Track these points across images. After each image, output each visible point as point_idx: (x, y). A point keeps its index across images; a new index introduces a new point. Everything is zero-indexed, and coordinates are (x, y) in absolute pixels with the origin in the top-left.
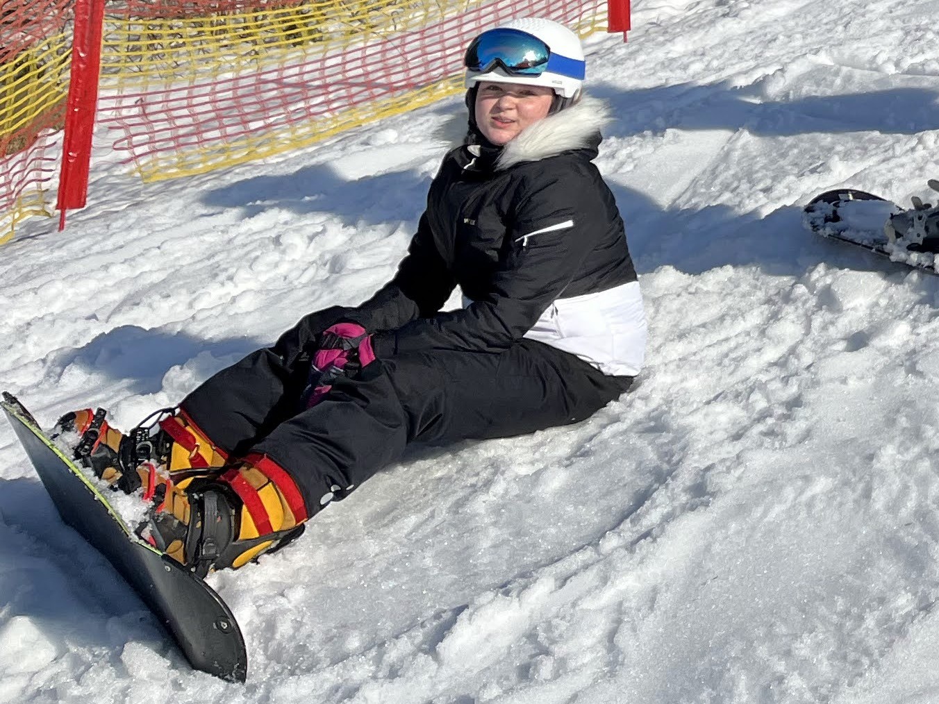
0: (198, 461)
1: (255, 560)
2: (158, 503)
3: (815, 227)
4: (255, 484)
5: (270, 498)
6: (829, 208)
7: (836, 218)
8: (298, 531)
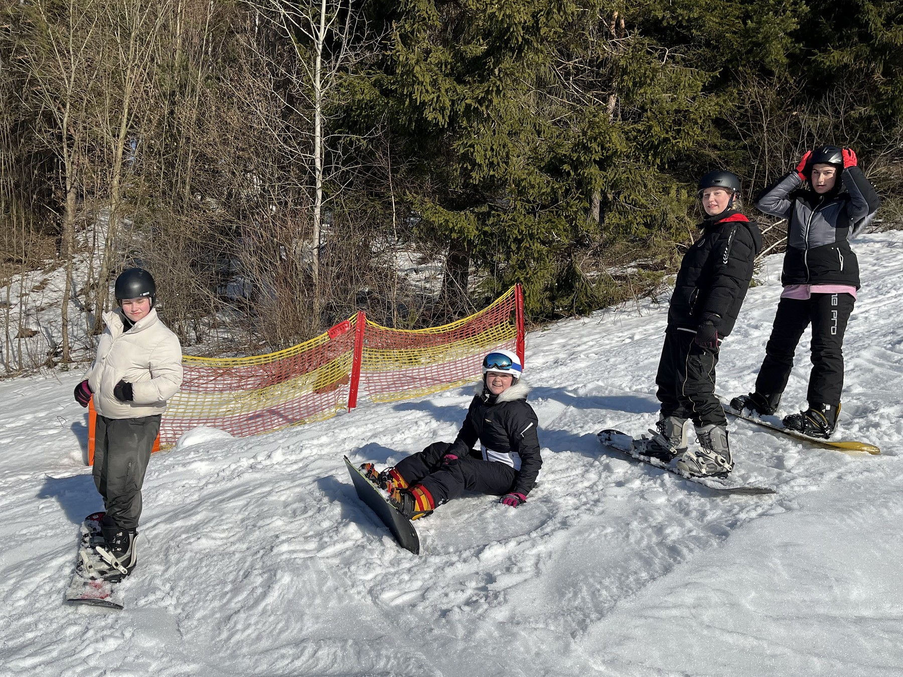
0: (400, 485)
1: (419, 519)
2: (392, 494)
3: (602, 442)
4: (419, 494)
5: (423, 498)
6: (607, 435)
7: (609, 440)
8: (431, 512)
